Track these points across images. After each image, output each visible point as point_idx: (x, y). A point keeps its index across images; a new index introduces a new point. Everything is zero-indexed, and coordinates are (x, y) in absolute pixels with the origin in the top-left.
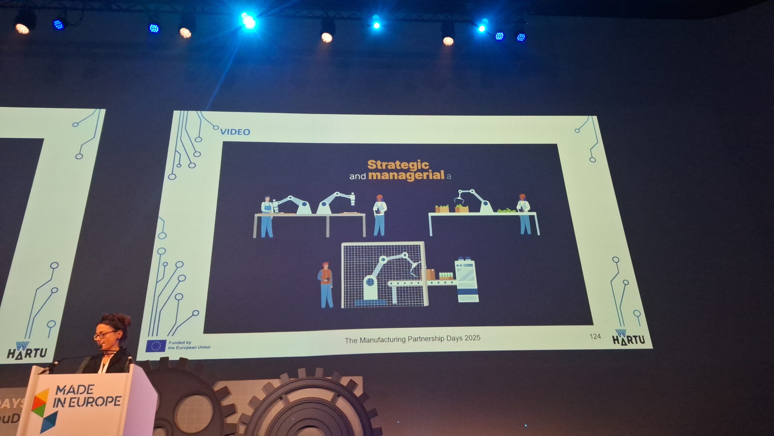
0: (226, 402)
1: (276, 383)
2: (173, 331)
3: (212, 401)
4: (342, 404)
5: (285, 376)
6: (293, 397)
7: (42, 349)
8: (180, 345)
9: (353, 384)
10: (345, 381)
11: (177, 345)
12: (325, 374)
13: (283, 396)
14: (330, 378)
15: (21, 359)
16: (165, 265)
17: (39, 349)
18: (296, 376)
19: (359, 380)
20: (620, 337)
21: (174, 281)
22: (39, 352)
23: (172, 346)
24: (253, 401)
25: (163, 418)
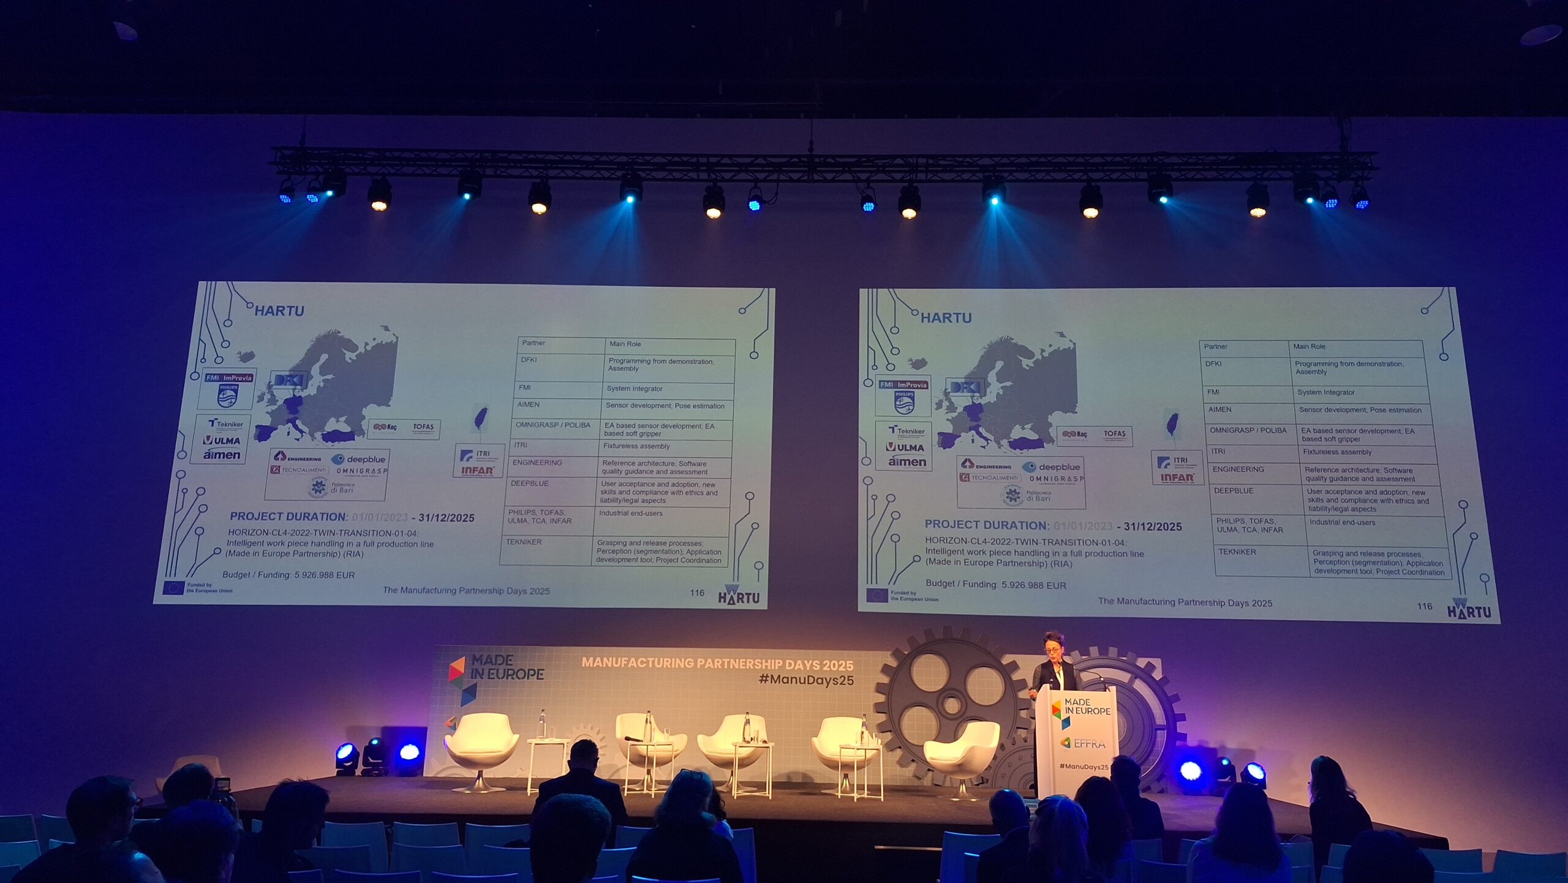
2: (894, 578)
4: (1140, 686)
5: (1076, 654)
7: (754, 594)
8: (905, 596)
10: (1142, 662)
11: (902, 596)
12: (1120, 654)
15: (734, 604)
16: (875, 498)
17: (750, 594)
18: (1088, 654)
19: (1157, 662)
20: (1458, 608)
21: (887, 519)
22: (751, 597)
23: (896, 596)
25: (955, 688)
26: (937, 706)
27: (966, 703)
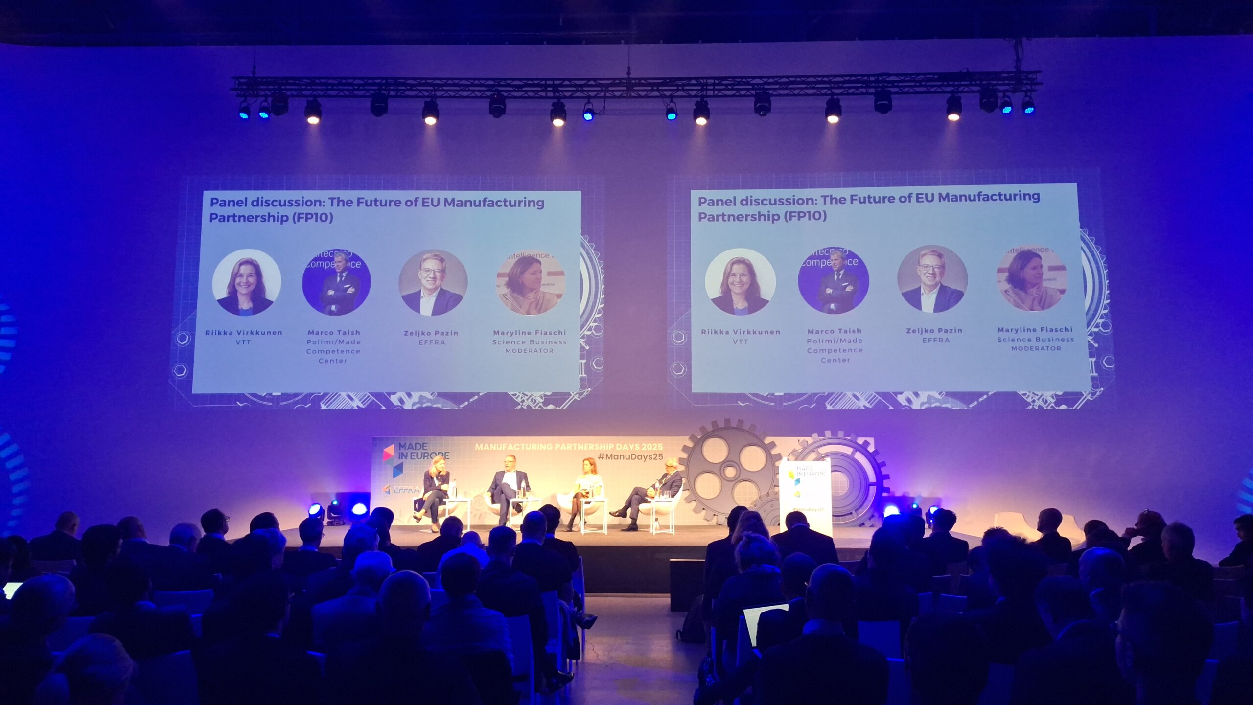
0: (774, 452)
1: (809, 440)
3: (764, 450)
4: (859, 457)
5: (815, 435)
9: (867, 443)
10: (860, 441)
12: (846, 435)
13: (815, 450)
14: (849, 438)
18: (824, 436)
19: (871, 440)
25: (732, 461)
26: (720, 473)
27: (740, 470)
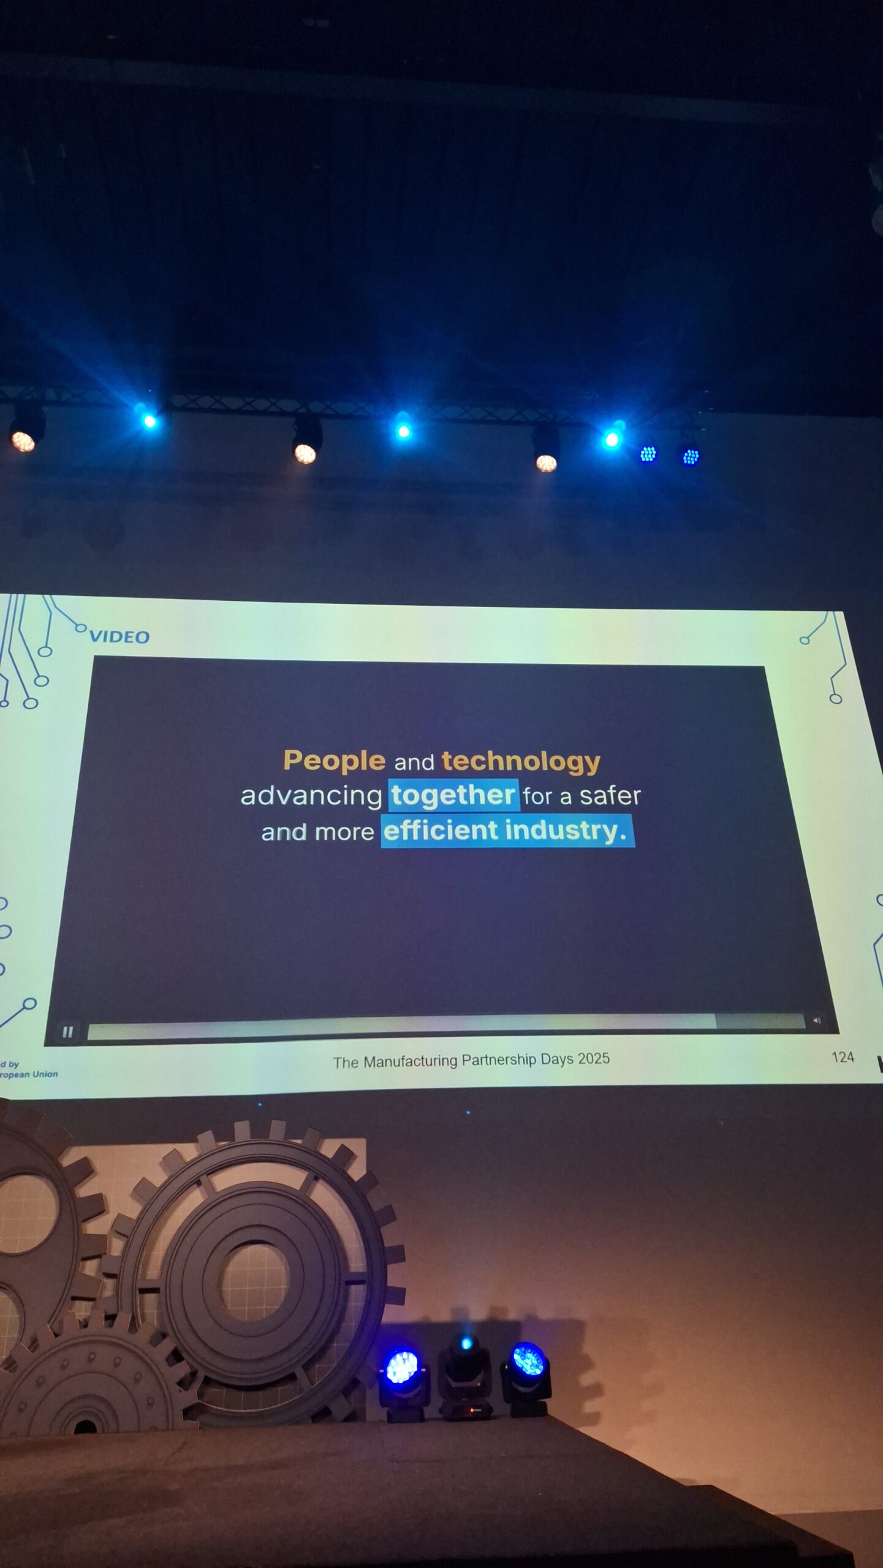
0: (85, 1191)
1: (189, 1151)
3: (57, 1187)
4: (324, 1196)
5: (207, 1138)
6: (224, 1181)
8: (1, 1070)
9: (346, 1155)
10: (329, 1148)
12: (290, 1133)
13: (203, 1179)
14: (299, 1142)
18: (232, 1138)
19: (358, 1146)
24: (142, 1190)
